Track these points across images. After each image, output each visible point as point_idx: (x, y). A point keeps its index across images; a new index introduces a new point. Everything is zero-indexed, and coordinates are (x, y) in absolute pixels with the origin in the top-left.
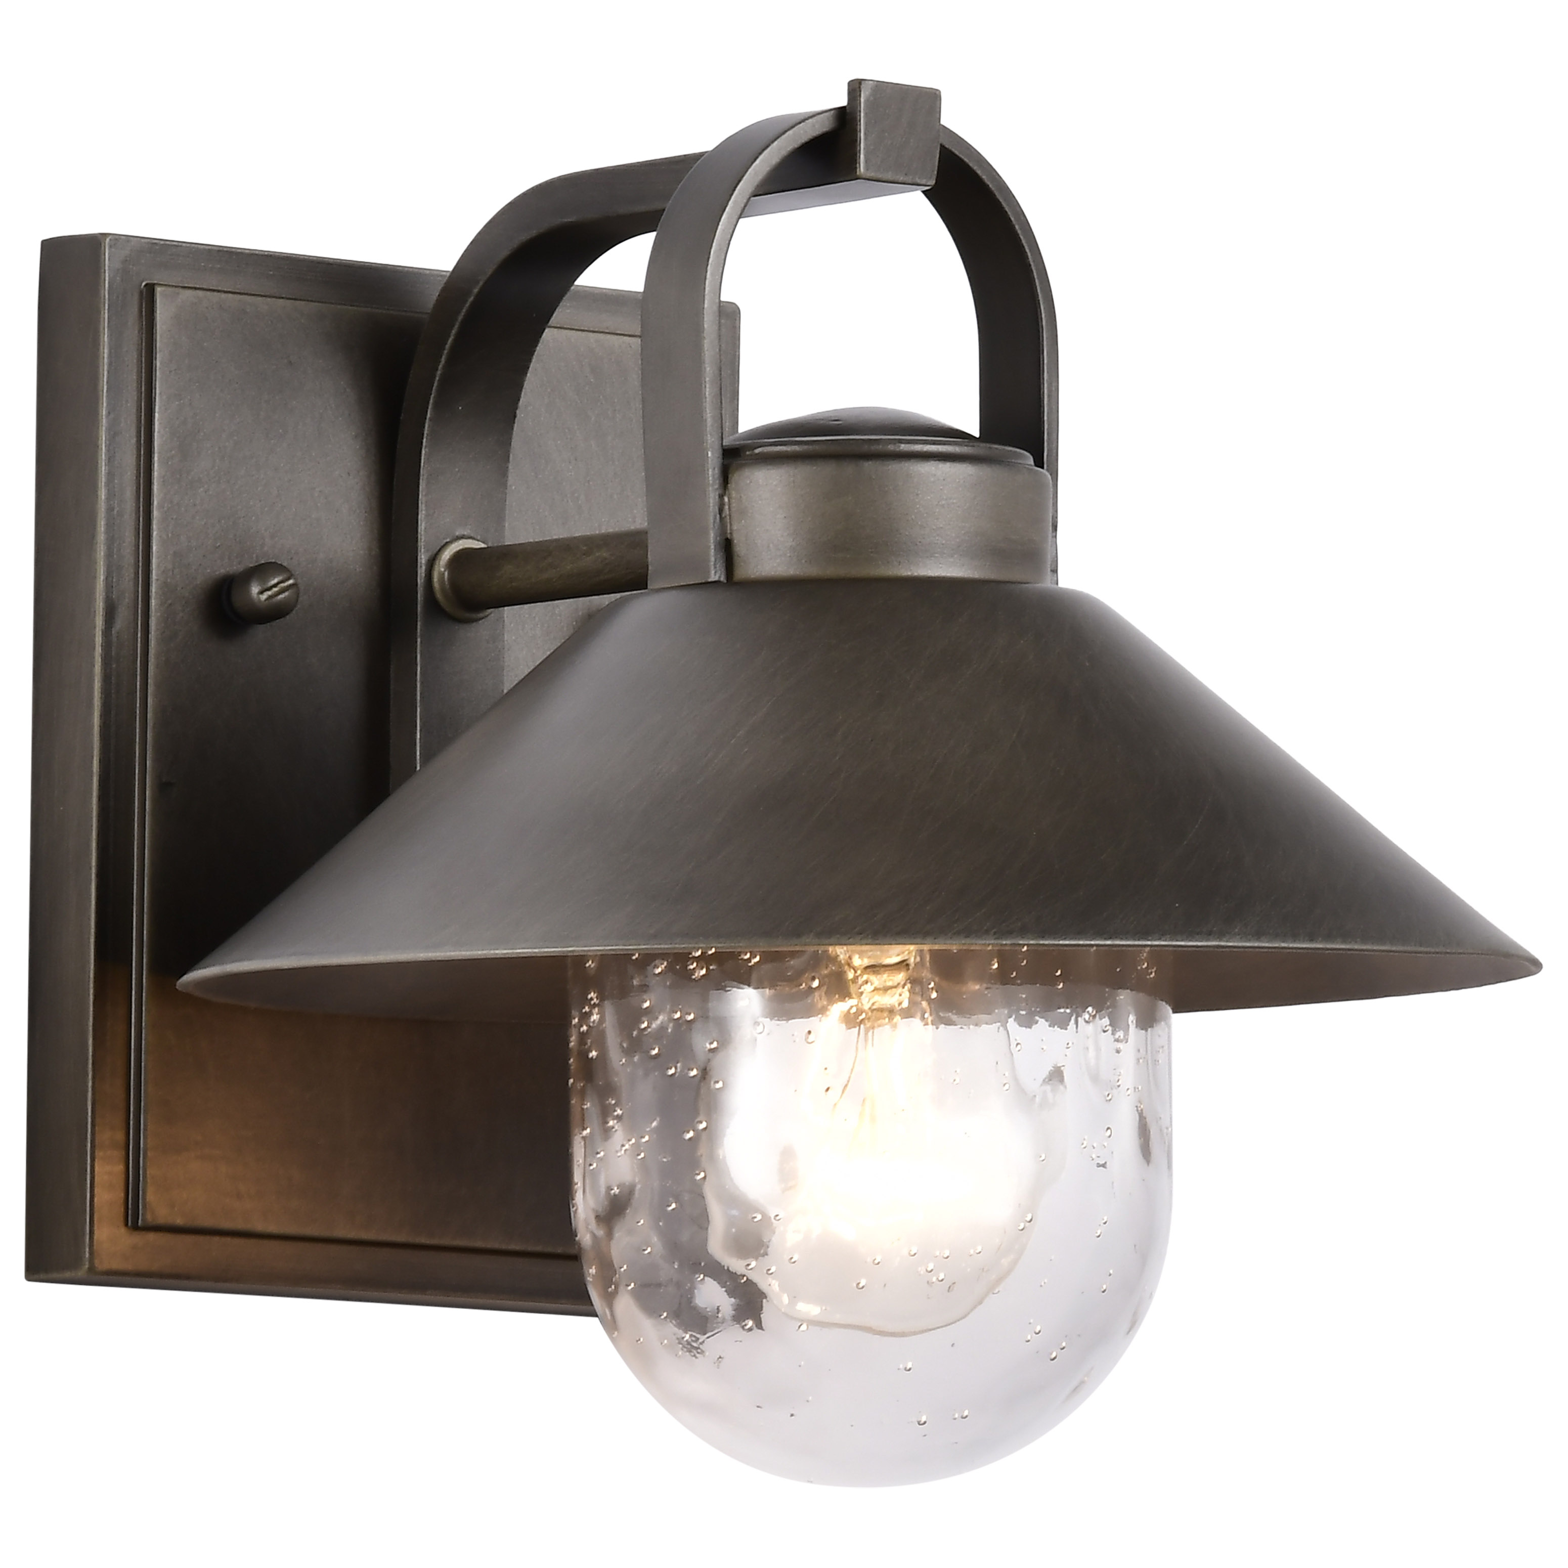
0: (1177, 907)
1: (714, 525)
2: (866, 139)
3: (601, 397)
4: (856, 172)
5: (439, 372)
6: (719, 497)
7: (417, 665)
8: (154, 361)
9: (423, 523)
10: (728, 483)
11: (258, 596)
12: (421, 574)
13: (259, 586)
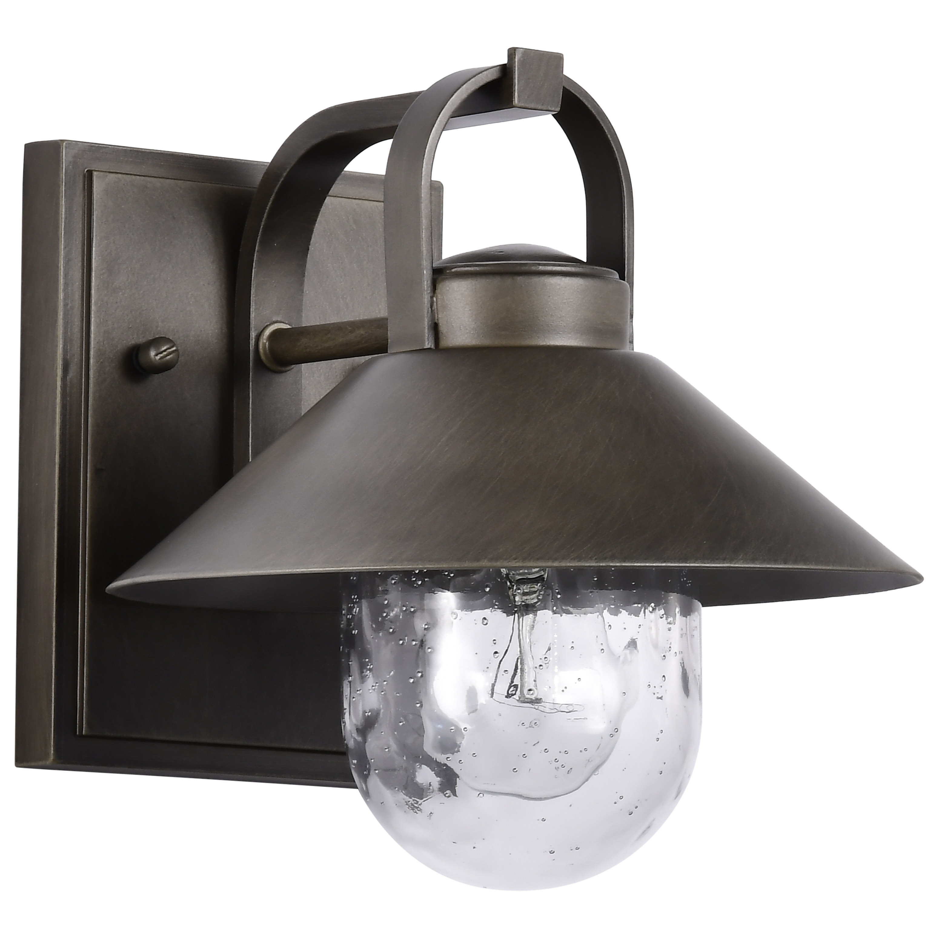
0: (704, 543)
1: (427, 315)
2: (518, 83)
3: (360, 238)
4: (513, 103)
5: (263, 223)
6: (431, 298)
7: (249, 398)
8: (92, 217)
9: (253, 313)
10: (436, 289)
11: (155, 357)
12: (252, 343)
13: (155, 352)
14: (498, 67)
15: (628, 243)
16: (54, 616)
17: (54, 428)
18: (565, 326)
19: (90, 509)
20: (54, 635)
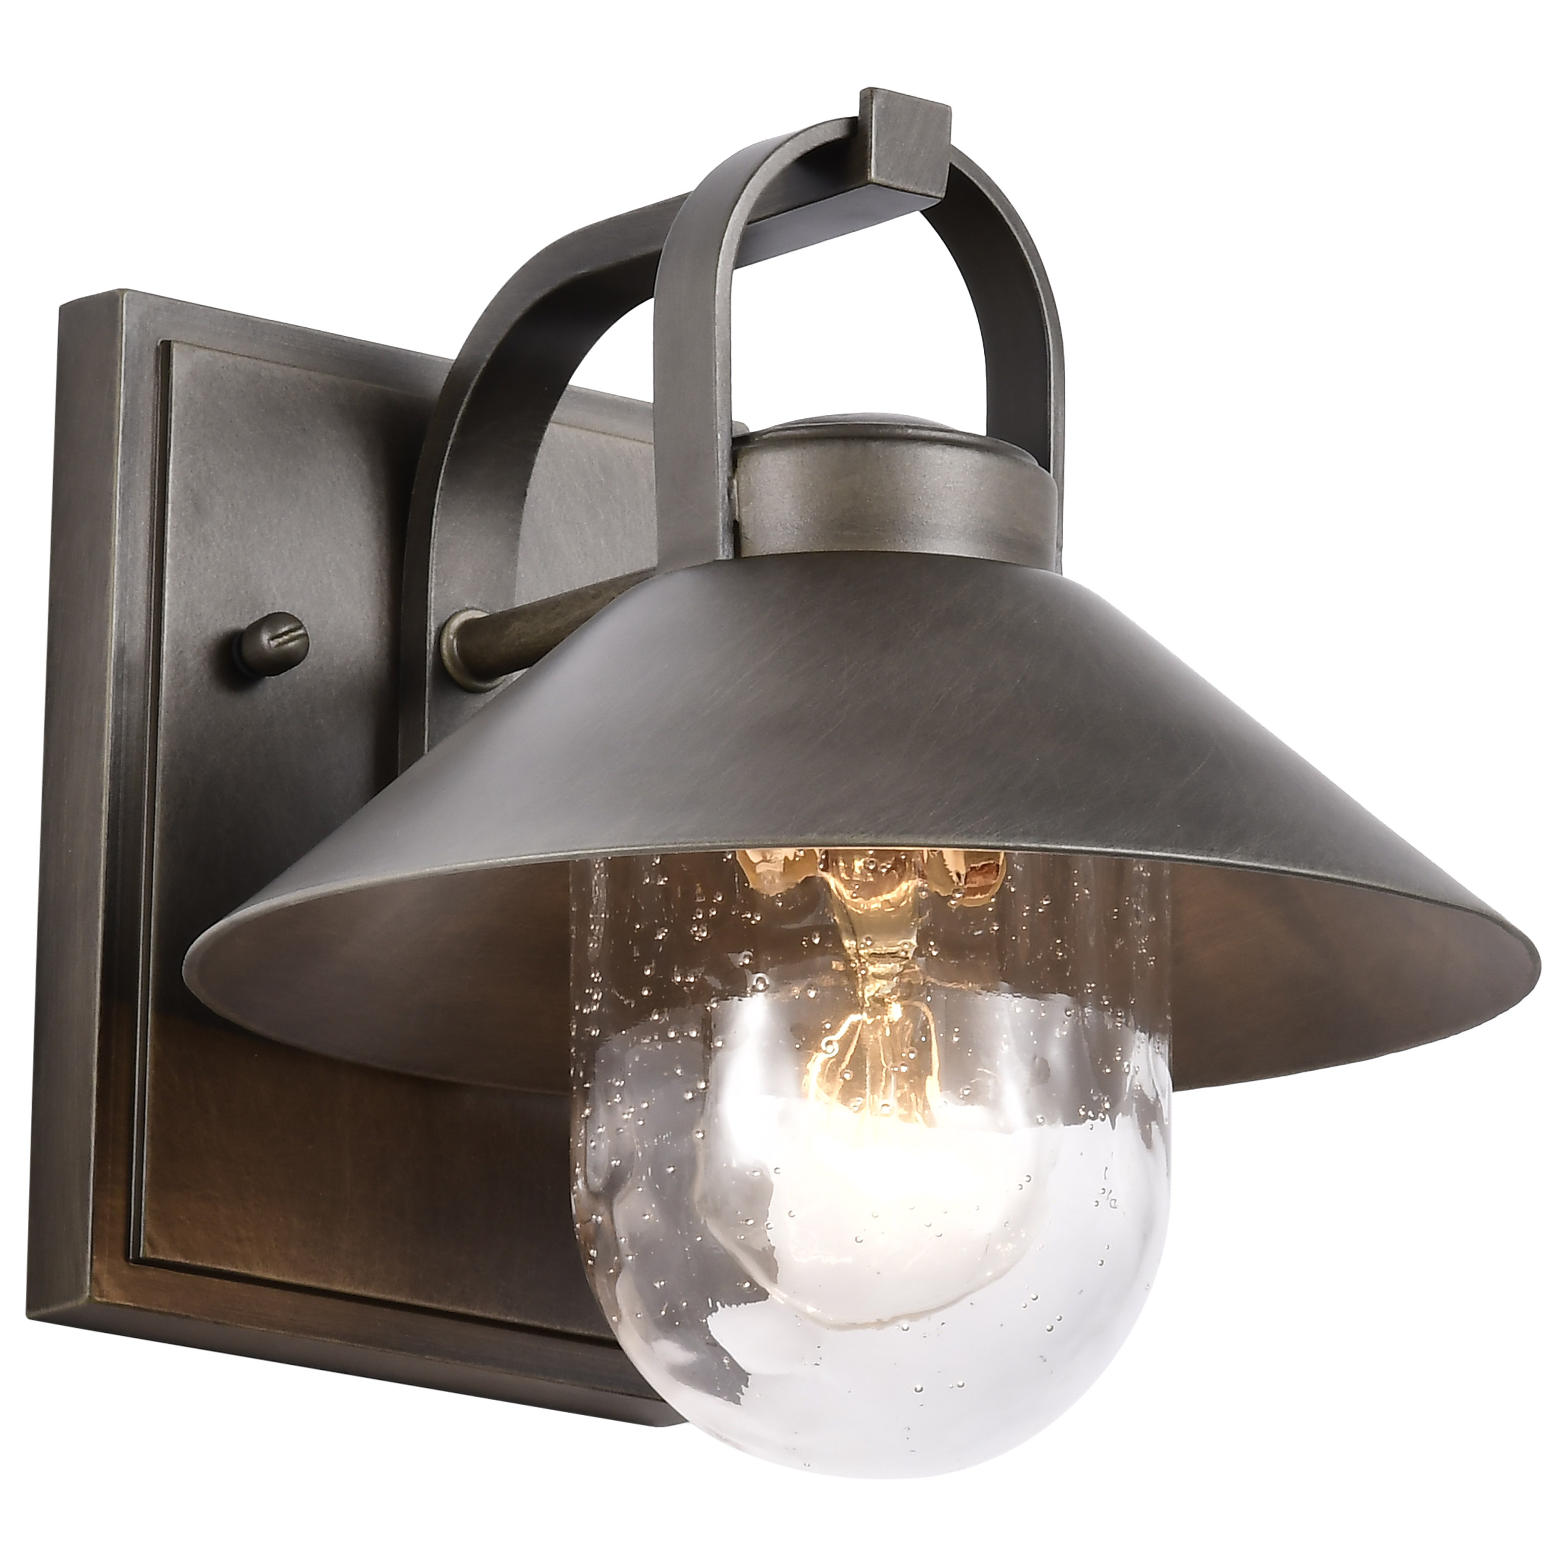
0: (1178, 827)
1: (722, 505)
2: (877, 145)
3: (611, 496)
4: (867, 178)
5: (450, 442)
6: (728, 479)
7: (424, 730)
8: (169, 415)
9: (433, 591)
10: (736, 467)
11: (269, 643)
12: (430, 640)
13: (270, 634)
14: (844, 120)
15: (1055, 428)
16: (96, 1060)
17: (100, 756)
18: (949, 526)
19: (158, 890)
20: (95, 1093)
